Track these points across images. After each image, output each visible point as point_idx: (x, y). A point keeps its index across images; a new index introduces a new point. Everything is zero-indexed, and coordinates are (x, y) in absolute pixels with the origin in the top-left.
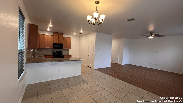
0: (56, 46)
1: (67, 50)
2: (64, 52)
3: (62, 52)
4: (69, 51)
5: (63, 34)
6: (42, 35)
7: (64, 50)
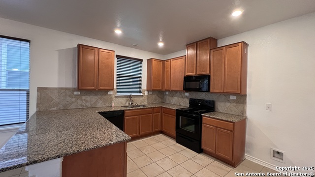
1: (234, 98)
2: (222, 104)
4: (244, 102)
5: (210, 38)
6: (167, 60)
7: (224, 97)
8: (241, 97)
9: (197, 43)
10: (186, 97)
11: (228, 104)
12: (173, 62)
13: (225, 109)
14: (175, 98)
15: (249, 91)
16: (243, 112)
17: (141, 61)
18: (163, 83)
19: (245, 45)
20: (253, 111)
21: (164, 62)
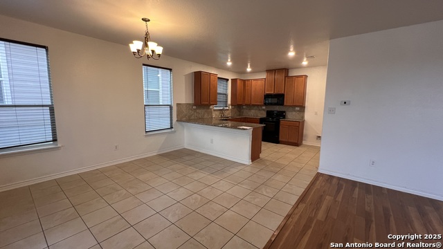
0: (270, 100)
1: (297, 109)
2: (290, 113)
3: (284, 112)
4: (304, 111)
5: (285, 69)
6: (248, 80)
7: (291, 108)
8: (302, 108)
9: (275, 70)
10: (264, 110)
11: (294, 113)
12: (253, 82)
13: (291, 116)
14: (253, 111)
15: (307, 104)
16: (303, 117)
17: (227, 80)
18: (244, 99)
19: (306, 76)
20: (308, 116)
21: (244, 81)
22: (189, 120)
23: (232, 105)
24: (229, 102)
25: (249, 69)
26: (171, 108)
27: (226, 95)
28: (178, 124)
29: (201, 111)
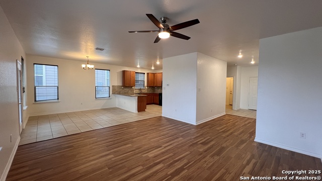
6: (156, 73)
17: (145, 74)
18: (154, 83)
21: (154, 74)
22: (119, 93)
23: (147, 86)
24: (146, 85)
25: (153, 68)
26: (109, 88)
27: (144, 81)
28: (113, 95)
29: (127, 90)
